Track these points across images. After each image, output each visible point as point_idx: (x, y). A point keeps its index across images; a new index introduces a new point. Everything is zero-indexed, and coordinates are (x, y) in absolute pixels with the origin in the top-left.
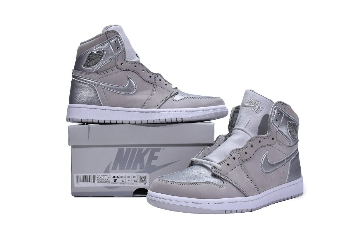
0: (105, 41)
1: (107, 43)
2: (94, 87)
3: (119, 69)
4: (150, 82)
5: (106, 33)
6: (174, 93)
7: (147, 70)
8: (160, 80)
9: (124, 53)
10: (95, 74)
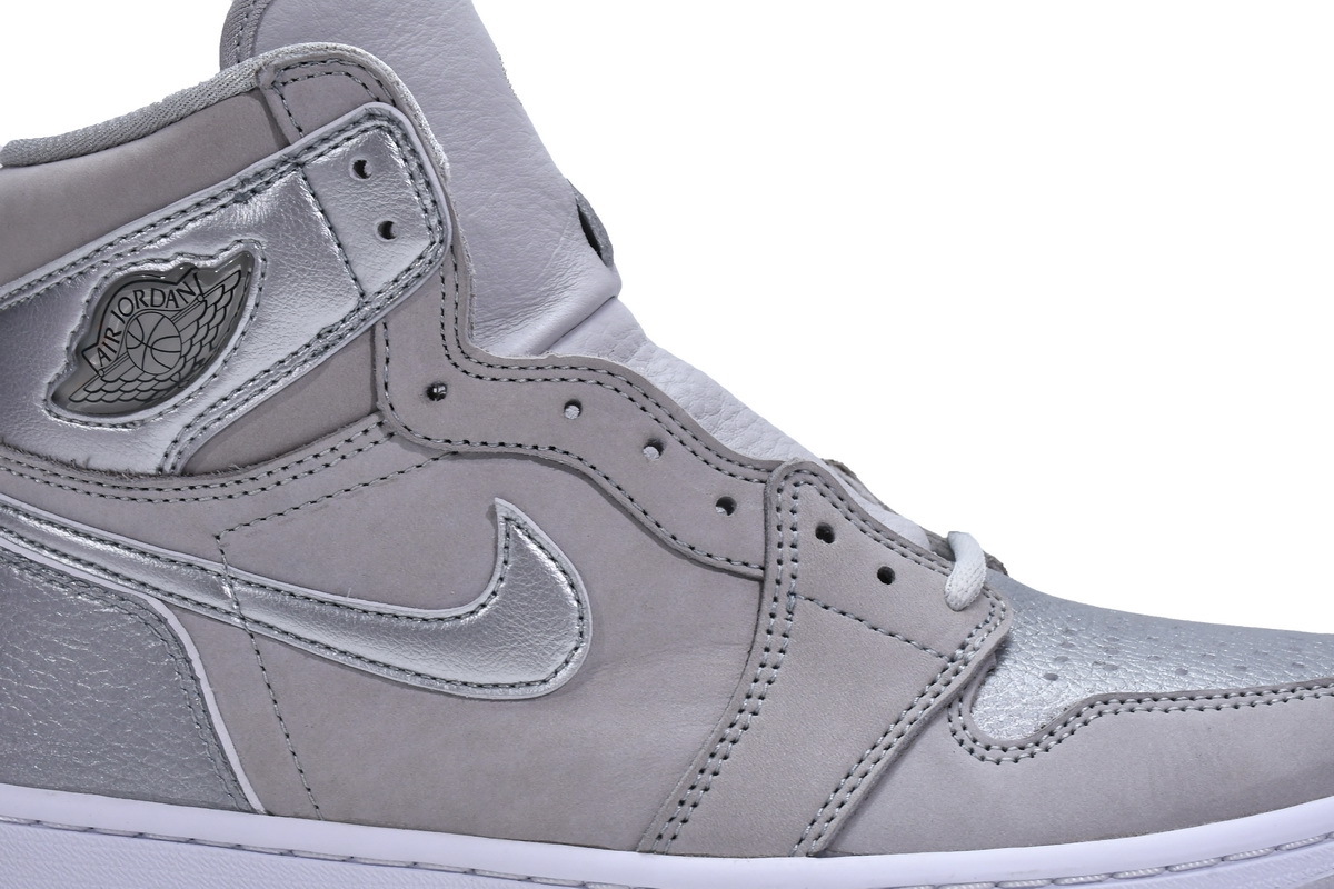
0: (259, 166)
1: (278, 184)
2: (162, 620)
3: (410, 445)
4: (720, 561)
5: (266, 78)
6: (975, 658)
7: (687, 437)
8: (825, 534)
9: (451, 278)
10: (169, 494)
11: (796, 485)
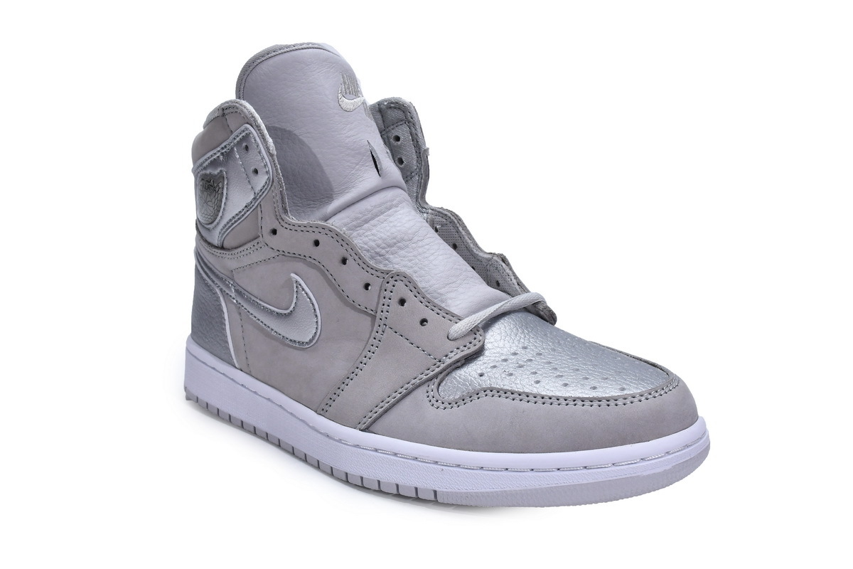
0: (225, 144)
7: (357, 258)
10: (219, 254)
11: (396, 281)
